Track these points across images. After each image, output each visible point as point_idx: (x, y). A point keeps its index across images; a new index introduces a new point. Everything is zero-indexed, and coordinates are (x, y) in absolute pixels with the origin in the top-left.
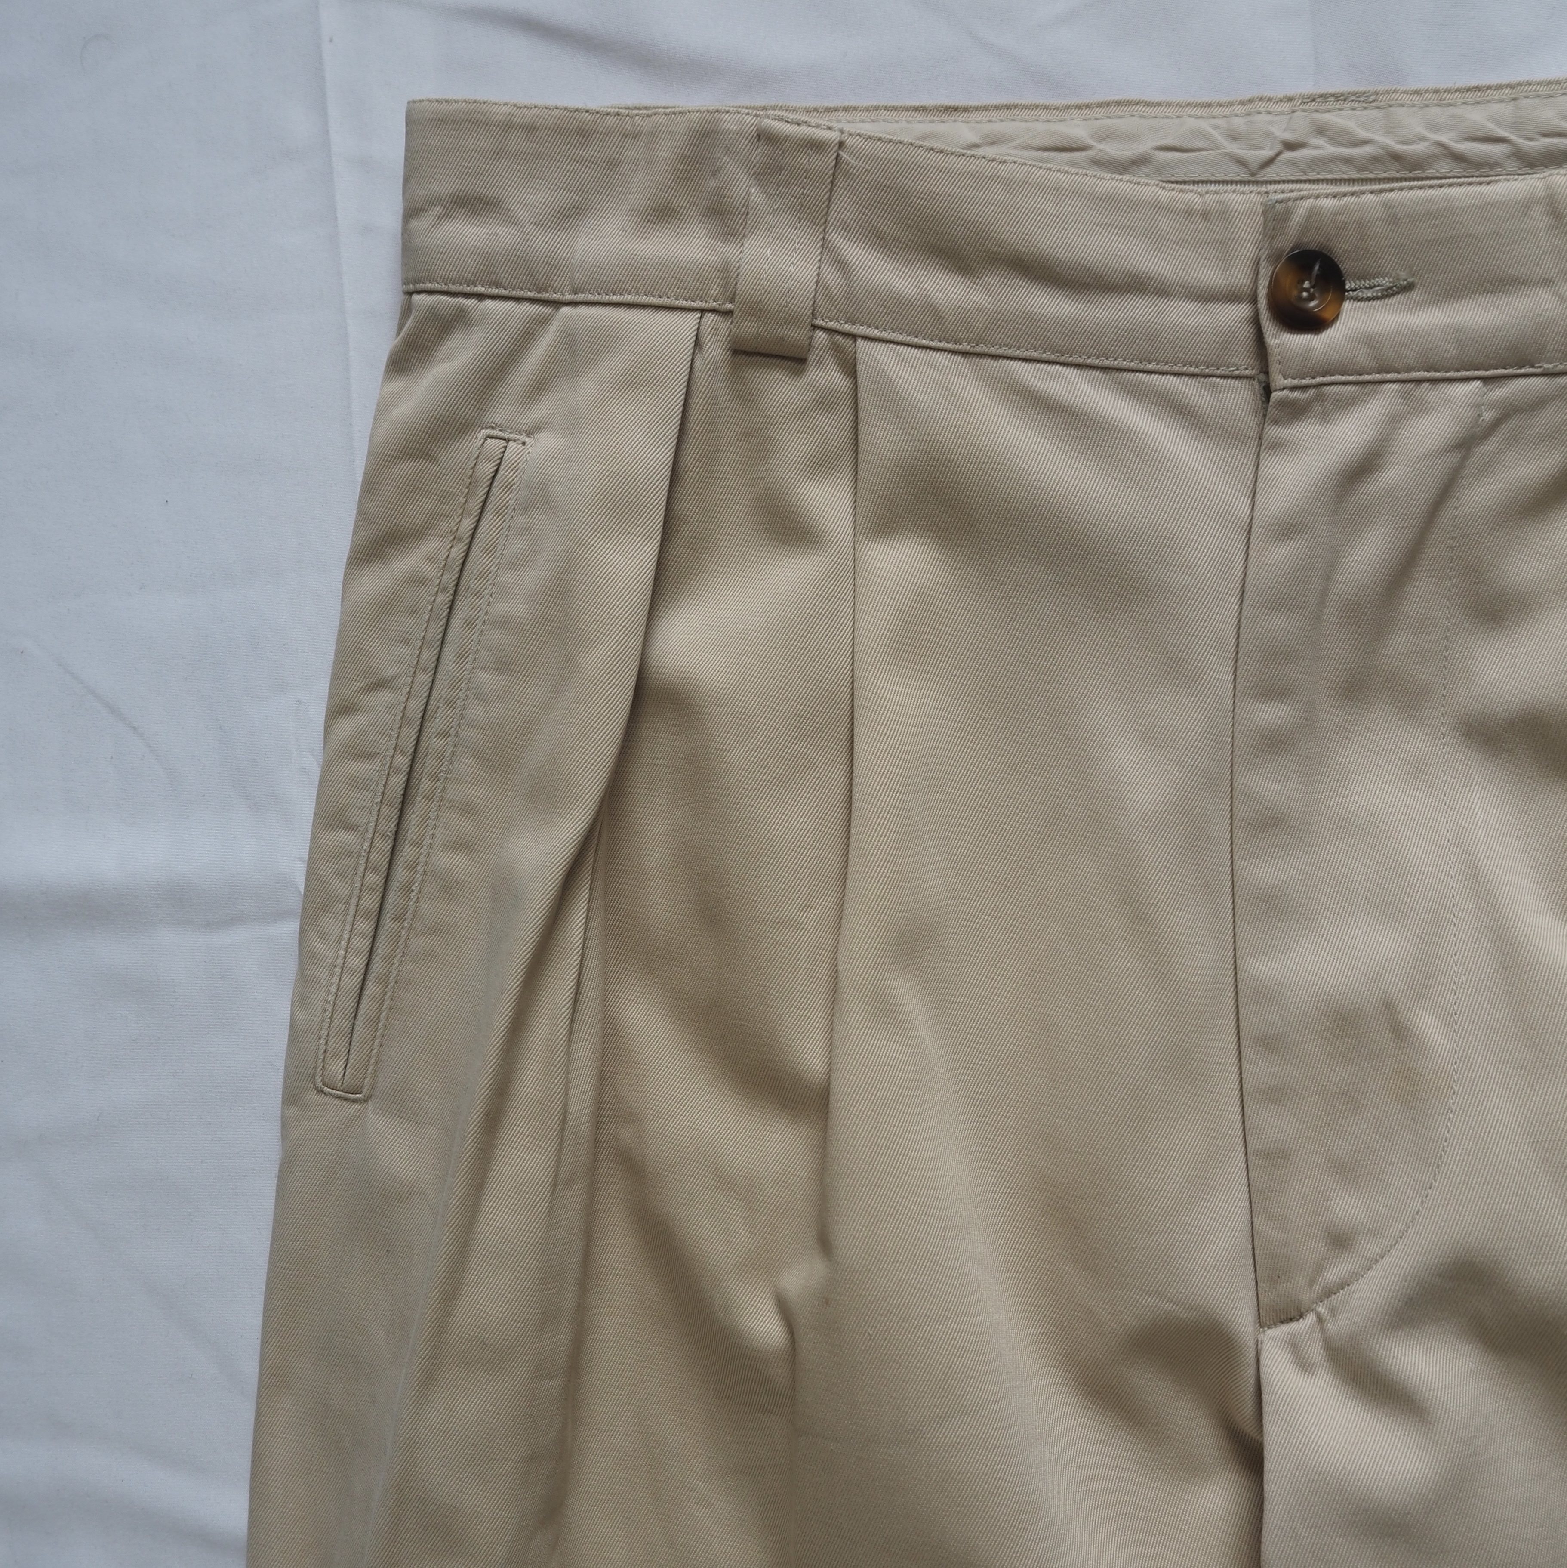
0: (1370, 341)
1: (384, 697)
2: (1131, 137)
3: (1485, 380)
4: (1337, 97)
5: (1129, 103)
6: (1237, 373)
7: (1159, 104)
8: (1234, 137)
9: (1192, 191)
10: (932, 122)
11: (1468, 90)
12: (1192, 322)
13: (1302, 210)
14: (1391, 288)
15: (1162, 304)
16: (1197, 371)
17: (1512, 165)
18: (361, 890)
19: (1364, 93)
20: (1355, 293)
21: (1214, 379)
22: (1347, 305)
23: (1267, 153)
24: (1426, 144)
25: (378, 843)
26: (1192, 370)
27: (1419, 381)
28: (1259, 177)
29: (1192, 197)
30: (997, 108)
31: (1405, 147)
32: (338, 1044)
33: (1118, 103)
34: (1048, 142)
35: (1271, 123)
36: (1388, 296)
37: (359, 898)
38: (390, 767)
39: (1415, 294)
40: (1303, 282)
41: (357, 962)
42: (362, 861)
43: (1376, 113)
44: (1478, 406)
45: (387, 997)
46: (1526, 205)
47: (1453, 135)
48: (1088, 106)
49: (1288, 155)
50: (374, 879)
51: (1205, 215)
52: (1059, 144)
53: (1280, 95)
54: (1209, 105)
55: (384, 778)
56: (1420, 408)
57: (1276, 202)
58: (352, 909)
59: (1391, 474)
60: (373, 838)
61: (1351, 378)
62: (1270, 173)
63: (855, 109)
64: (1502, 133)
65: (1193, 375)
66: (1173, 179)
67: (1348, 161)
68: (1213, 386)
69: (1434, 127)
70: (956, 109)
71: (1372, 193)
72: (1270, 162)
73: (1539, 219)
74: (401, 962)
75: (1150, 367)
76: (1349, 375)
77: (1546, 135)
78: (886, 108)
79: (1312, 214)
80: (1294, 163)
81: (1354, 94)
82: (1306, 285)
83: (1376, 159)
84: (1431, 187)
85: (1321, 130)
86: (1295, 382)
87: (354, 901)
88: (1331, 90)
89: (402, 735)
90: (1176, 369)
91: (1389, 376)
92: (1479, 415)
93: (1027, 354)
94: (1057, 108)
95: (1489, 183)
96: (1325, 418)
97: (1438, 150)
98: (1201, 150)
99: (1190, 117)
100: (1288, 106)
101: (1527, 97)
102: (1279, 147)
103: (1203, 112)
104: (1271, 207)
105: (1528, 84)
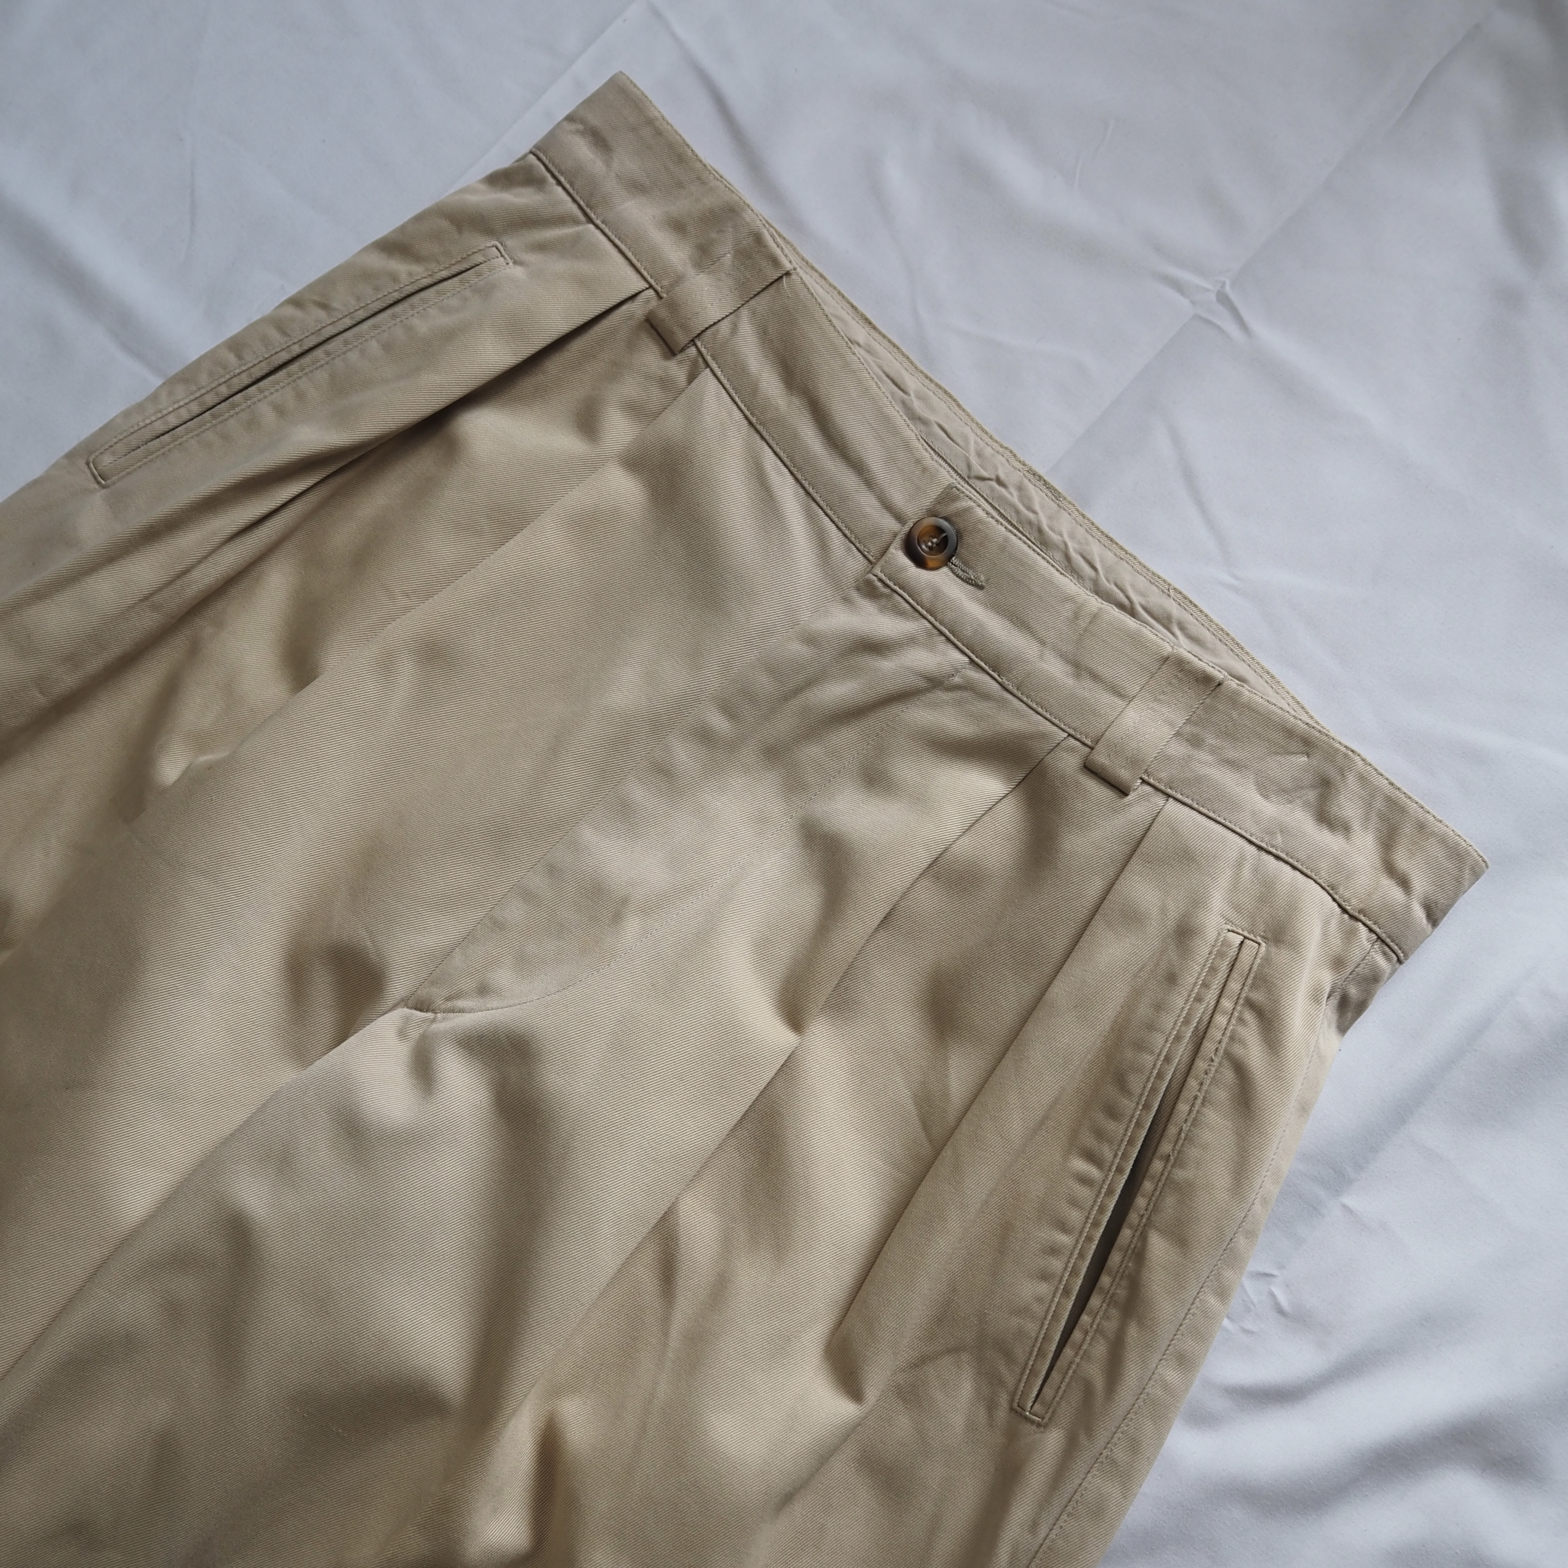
0: (937, 593)
1: (321, 314)
2: (932, 409)
3: (972, 661)
4: (1046, 483)
5: (951, 396)
6: (866, 553)
7: (964, 410)
8: (979, 454)
9: (930, 454)
10: (853, 318)
11: (1107, 536)
12: (868, 510)
13: (965, 503)
14: (972, 580)
15: (863, 488)
16: (849, 535)
17: (1089, 584)
18: (212, 389)
19: (1059, 493)
20: (955, 567)
21: (853, 546)
22: (945, 570)
23: (985, 474)
24: (1059, 537)
25: (244, 376)
26: (847, 532)
27: (942, 633)
28: (971, 482)
29: (928, 457)
30: (890, 341)
31: (1051, 532)
32: (121, 448)
33: (946, 392)
34: (892, 375)
35: (1003, 465)
36: (967, 583)
37: (208, 392)
38: (288, 347)
39: (980, 593)
40: (935, 538)
41: (173, 420)
42: (228, 377)
43: (1055, 507)
44: (957, 671)
45: (168, 447)
46: (1069, 599)
47: (1077, 546)
48: (931, 380)
49: (994, 484)
50: (224, 391)
51: (925, 470)
52: (896, 380)
53: (1022, 459)
54: (986, 433)
55: (280, 349)
56: (930, 647)
57: (955, 487)
58: (198, 394)
59: (886, 663)
60: (244, 371)
61: (911, 601)
62: (978, 484)
63: (825, 279)
64: (1098, 566)
65: (845, 535)
66: (931, 444)
67: (1017, 512)
68: (849, 549)
69: (1072, 536)
70: (870, 323)
71: (1005, 528)
72: (982, 479)
73: (1067, 610)
74: (193, 437)
75: (829, 512)
76: (912, 599)
77: (1116, 585)
78: (839, 293)
79: (968, 510)
80: (992, 489)
81: (1055, 490)
82: (935, 540)
83: (1030, 523)
84: (1034, 550)
85: (1020, 488)
86: (884, 578)
87: (203, 391)
88: (1046, 478)
89: (310, 338)
90: (840, 524)
91: (930, 617)
92: (953, 675)
93: (778, 450)
94: (916, 368)
95: (1062, 574)
96: (883, 610)
97: (1062, 546)
98: (958, 445)
99: (971, 429)
100: (1020, 466)
101: (1128, 563)
102: (993, 477)
103: (979, 432)
104: (950, 487)
105: (1135, 559)
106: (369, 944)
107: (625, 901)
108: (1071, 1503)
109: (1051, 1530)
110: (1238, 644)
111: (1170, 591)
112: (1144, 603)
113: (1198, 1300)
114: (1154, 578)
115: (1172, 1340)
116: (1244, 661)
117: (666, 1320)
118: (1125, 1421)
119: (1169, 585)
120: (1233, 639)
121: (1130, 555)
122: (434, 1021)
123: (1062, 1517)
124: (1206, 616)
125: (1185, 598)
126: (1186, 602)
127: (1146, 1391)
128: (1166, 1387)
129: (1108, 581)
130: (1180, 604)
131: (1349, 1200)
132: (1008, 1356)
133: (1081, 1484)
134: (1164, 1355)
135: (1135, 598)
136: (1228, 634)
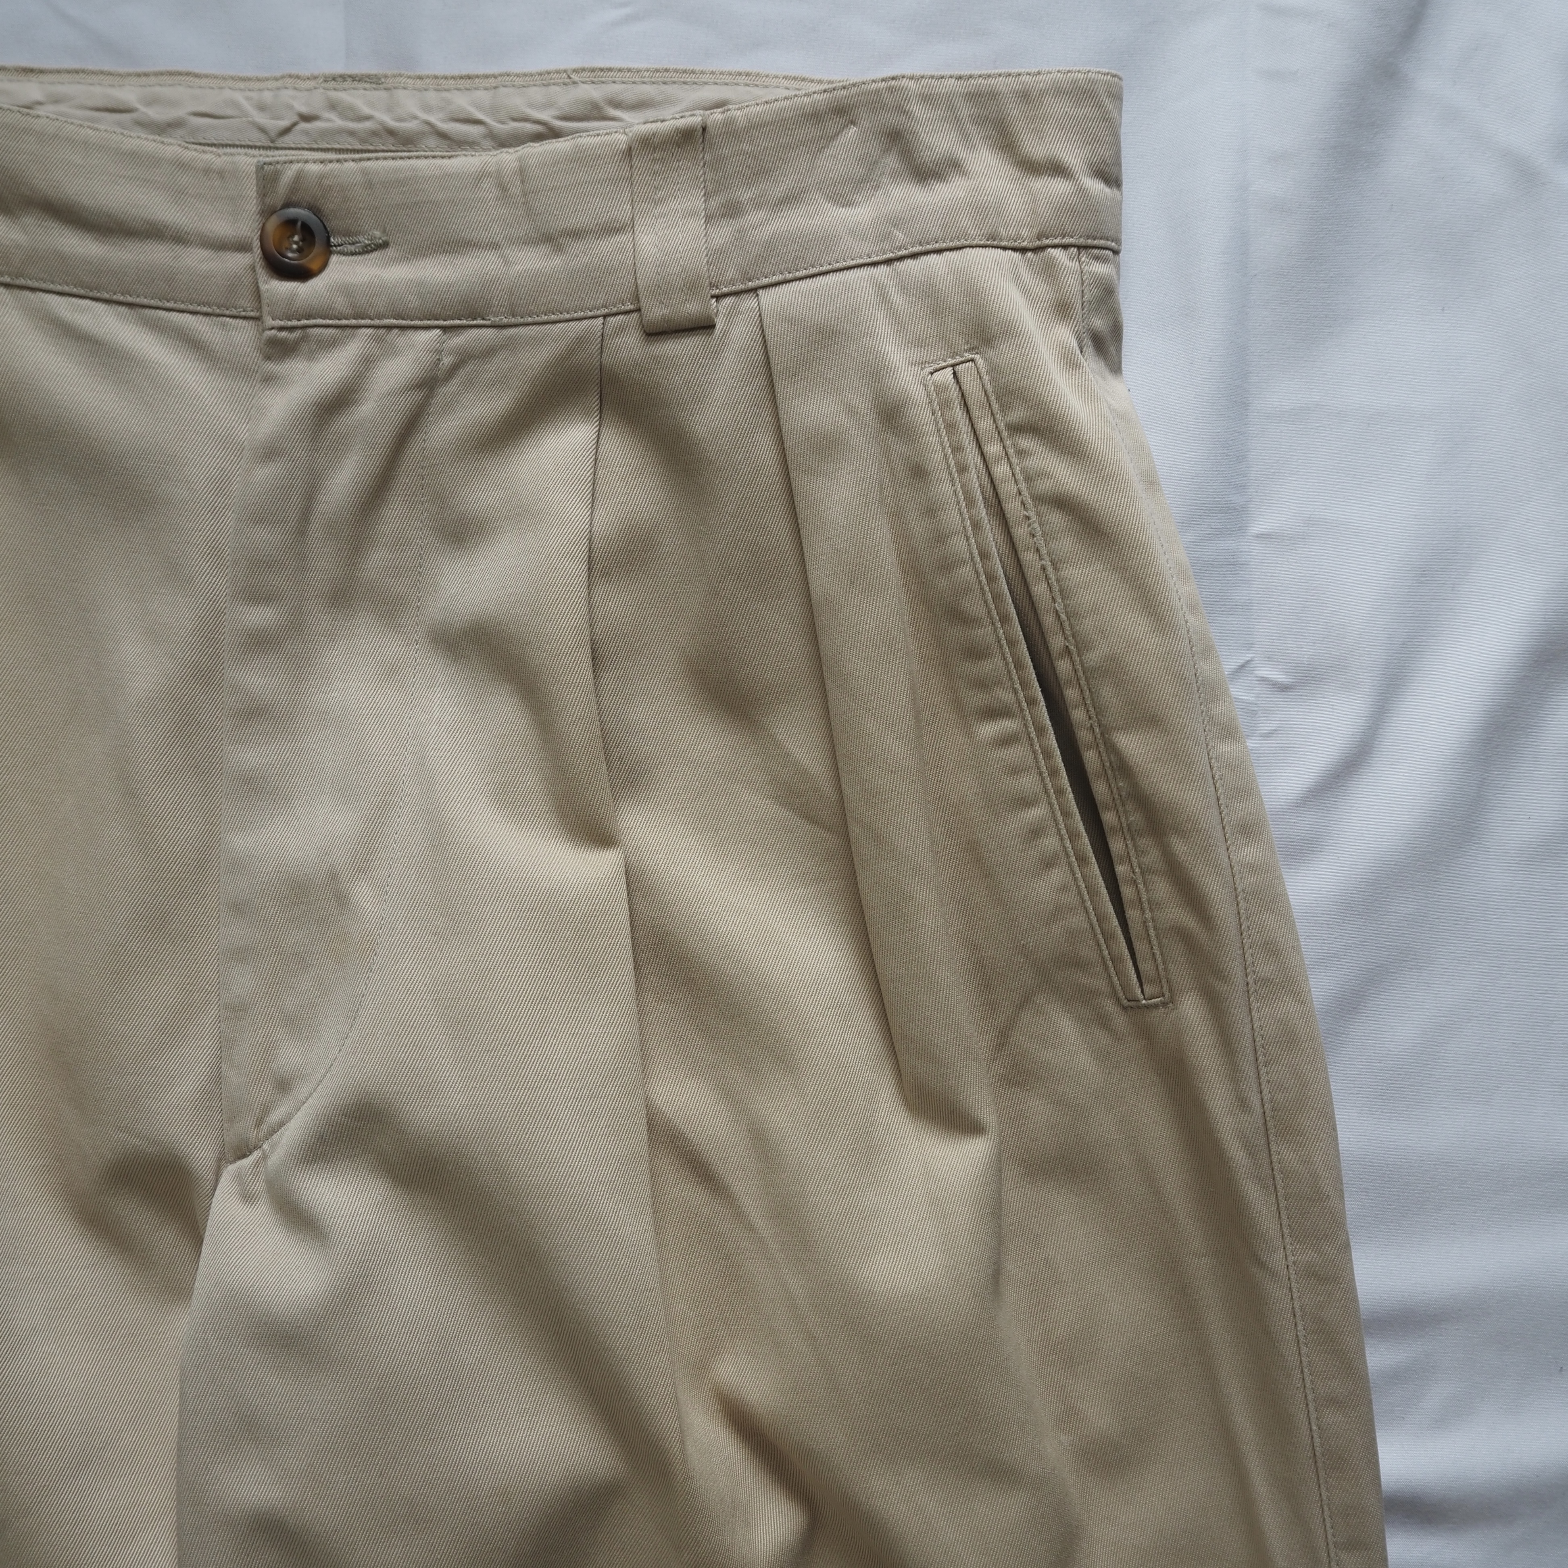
0: (347, 290)
2: (172, 104)
3: (444, 329)
4: (353, 78)
5: (180, 74)
6: (243, 314)
7: (206, 76)
8: (262, 108)
9: (211, 152)
10: (10, 81)
11: (461, 78)
12: (204, 267)
13: (290, 172)
14: (369, 245)
15: (179, 249)
16: (209, 310)
17: (487, 143)
19: (376, 75)
20: (341, 248)
21: (225, 318)
22: (334, 259)
23: (285, 123)
24: (416, 122)
26: (205, 309)
27: (390, 328)
28: (279, 144)
29: (210, 157)
30: (69, 72)
33: (171, 74)
34: (100, 103)
35: (293, 98)
36: (368, 252)
39: (390, 252)
40: (293, 236)
43: (383, 94)
44: (439, 352)
46: (480, 176)
47: (441, 115)
48: (146, 75)
49: (303, 125)
51: (221, 174)
52: (109, 106)
53: (308, 75)
54: (249, 79)
56: (392, 351)
57: (265, 164)
59: (364, 408)
61: (331, 322)
62: (288, 140)
64: (480, 116)
65: (206, 314)
66: (203, 141)
67: (352, 133)
68: (224, 325)
69: (427, 109)
70: (31, 71)
71: (353, 161)
72: (286, 131)
73: (488, 190)
75: (168, 305)
76: (329, 319)
77: (514, 120)
79: (299, 177)
80: (307, 133)
81: (369, 76)
82: (296, 238)
83: (374, 133)
84: (401, 158)
85: (333, 106)
86: (281, 323)
88: (348, 73)
90: (191, 307)
91: (363, 322)
92: (439, 359)
93: (59, 288)
94: (120, 75)
95: (450, 157)
96: (311, 356)
97: (426, 128)
98: (232, 117)
99: (230, 88)
100: (311, 84)
101: (505, 86)
102: (295, 118)
103: (241, 85)
104: (260, 168)
105: (508, 76)
106: (135, 1141)
107: (333, 876)
108: (1259, 1053)
109: (1261, 1093)
110: (685, 71)
111: (571, 76)
112: (557, 113)
113: (1213, 761)
114: (545, 78)
115: (1222, 820)
116: (706, 83)
117: (740, 1215)
118: (1244, 935)
119: (565, 71)
120: (676, 71)
121: (501, 75)
122: (265, 1157)
123: (1261, 1072)
124: (629, 70)
125: (593, 70)
126: (597, 74)
127: (1239, 890)
128: (1253, 868)
129: (503, 123)
130: (593, 83)
131: (1258, 527)
132: (1079, 964)
133: (1253, 1027)
134: (1226, 841)
135: (544, 116)
136: (667, 70)
